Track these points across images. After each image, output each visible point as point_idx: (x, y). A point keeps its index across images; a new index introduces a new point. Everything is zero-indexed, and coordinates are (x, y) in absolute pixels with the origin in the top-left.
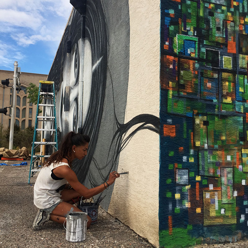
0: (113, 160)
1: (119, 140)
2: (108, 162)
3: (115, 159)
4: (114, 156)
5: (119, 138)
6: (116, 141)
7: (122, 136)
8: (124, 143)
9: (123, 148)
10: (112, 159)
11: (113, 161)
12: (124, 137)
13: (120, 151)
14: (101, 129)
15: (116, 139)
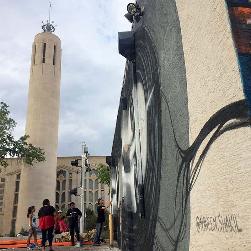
0: (182, 209)
1: (186, 174)
2: (176, 216)
3: (185, 206)
4: (183, 202)
5: (186, 172)
6: (183, 177)
7: (189, 166)
8: (193, 175)
9: (193, 183)
10: (180, 207)
11: (182, 211)
12: (192, 167)
13: (190, 190)
14: (163, 173)
15: (182, 176)
